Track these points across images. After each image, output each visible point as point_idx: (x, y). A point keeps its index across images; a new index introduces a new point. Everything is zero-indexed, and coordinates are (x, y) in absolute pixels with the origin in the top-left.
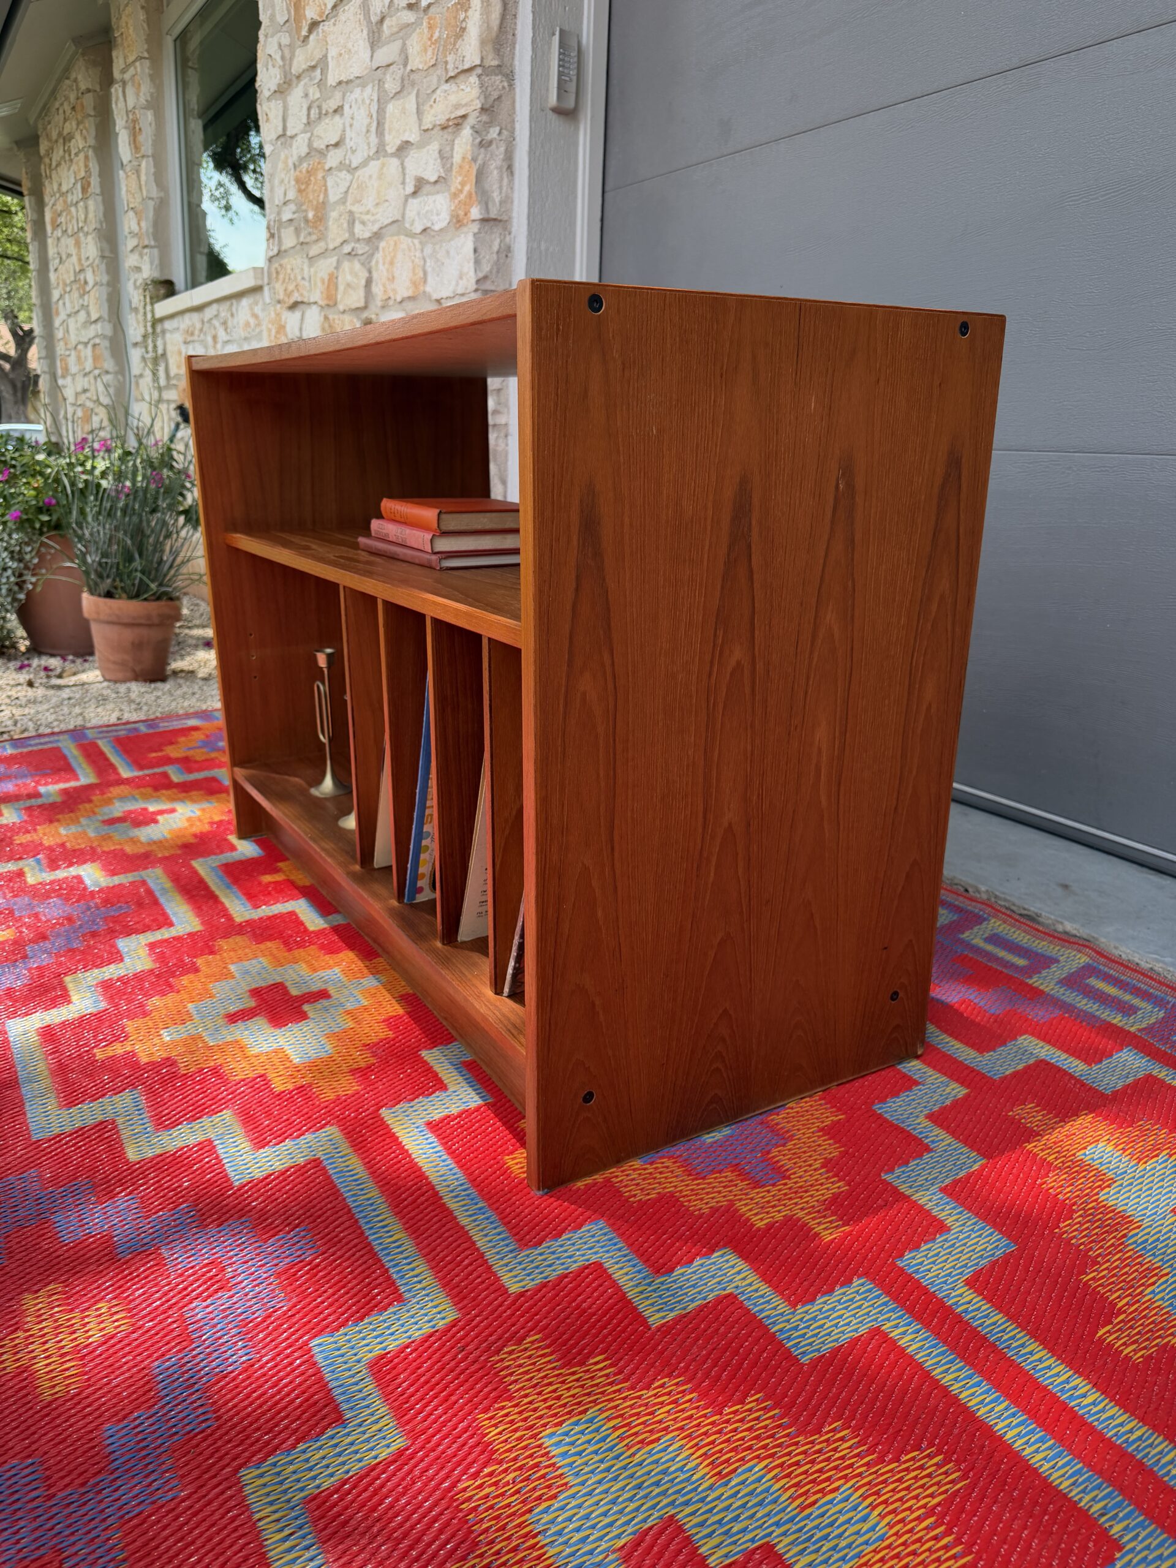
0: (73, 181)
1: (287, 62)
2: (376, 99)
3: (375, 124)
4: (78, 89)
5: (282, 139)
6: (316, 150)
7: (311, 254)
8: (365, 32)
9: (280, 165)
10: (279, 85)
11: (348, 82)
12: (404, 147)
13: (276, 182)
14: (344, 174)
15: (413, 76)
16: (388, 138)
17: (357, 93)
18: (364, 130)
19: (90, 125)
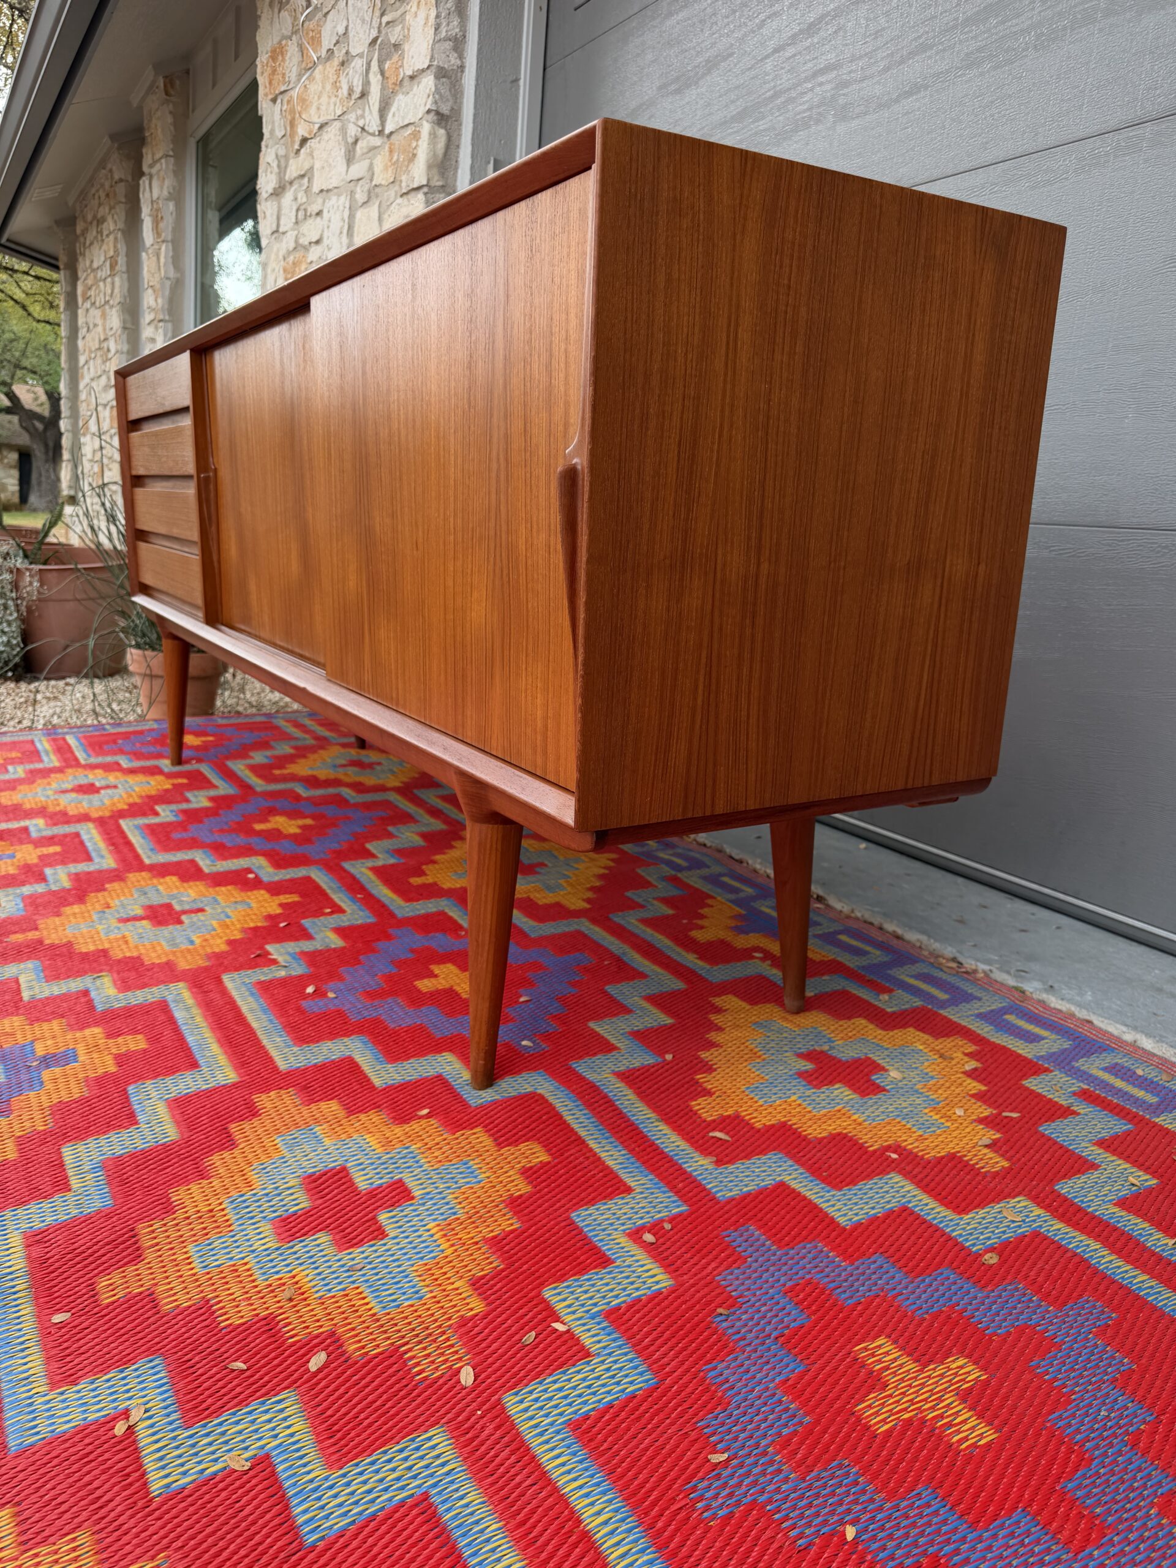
0: (102, 259)
1: (282, 169)
2: (347, 206)
3: (346, 227)
4: (112, 178)
5: (276, 235)
6: (301, 246)
8: (343, 151)
9: (273, 257)
10: (275, 189)
11: (328, 191)
13: (269, 271)
15: (377, 190)
17: (334, 201)
18: (339, 232)
19: (120, 211)
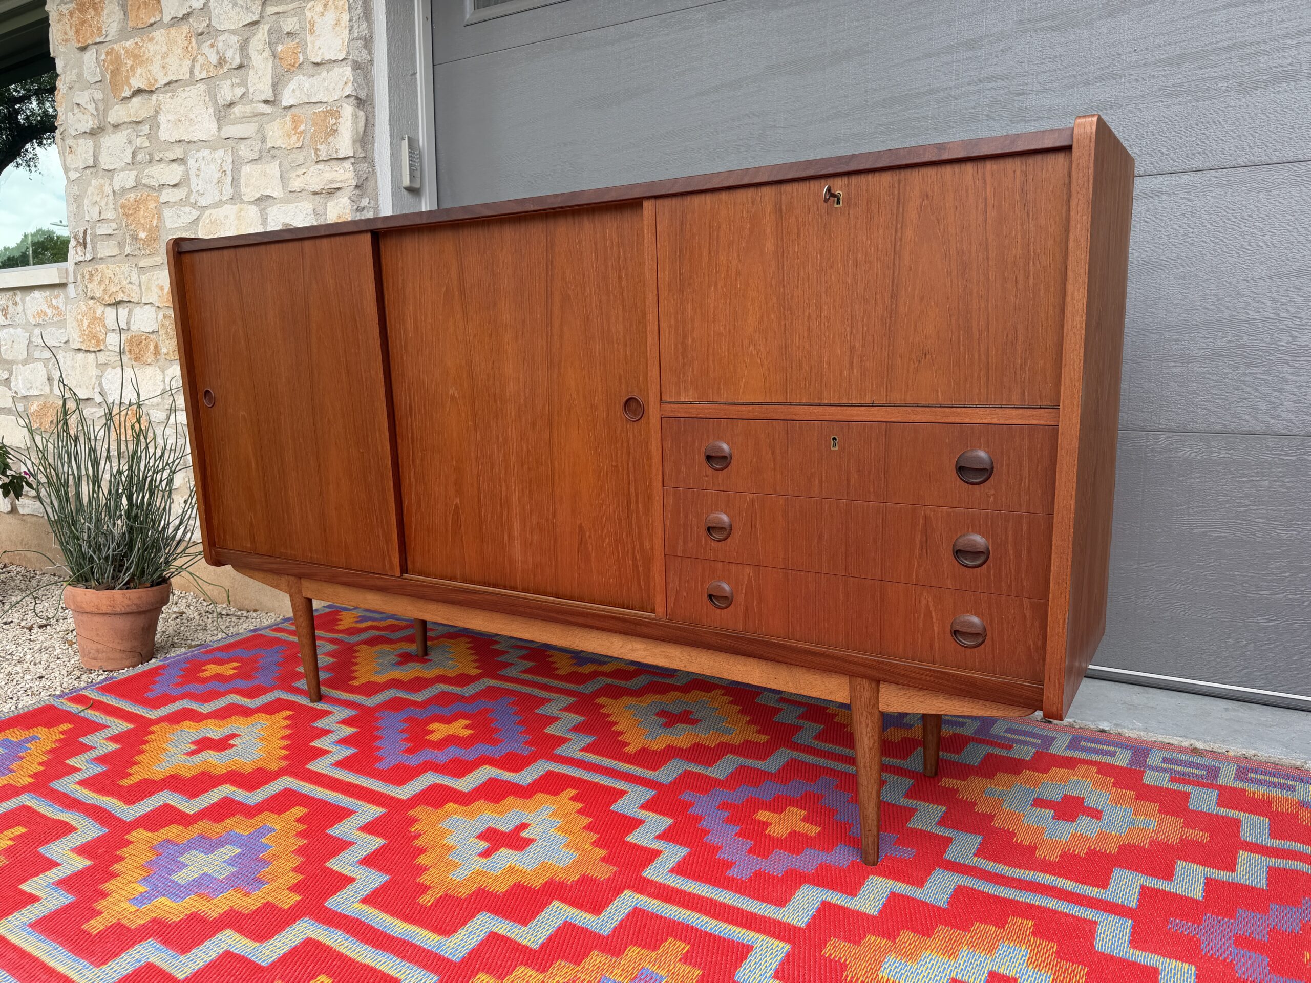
1: (102, 112)
2: (228, 159)
3: (229, 179)
5: (92, 170)
6: (145, 185)
7: (141, 264)
8: (211, 110)
9: (90, 190)
10: (91, 129)
11: (189, 142)
12: (263, 200)
13: (86, 202)
14: (187, 209)
15: (273, 151)
16: (243, 190)
17: (206, 152)
18: (215, 181)
